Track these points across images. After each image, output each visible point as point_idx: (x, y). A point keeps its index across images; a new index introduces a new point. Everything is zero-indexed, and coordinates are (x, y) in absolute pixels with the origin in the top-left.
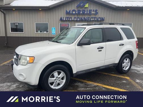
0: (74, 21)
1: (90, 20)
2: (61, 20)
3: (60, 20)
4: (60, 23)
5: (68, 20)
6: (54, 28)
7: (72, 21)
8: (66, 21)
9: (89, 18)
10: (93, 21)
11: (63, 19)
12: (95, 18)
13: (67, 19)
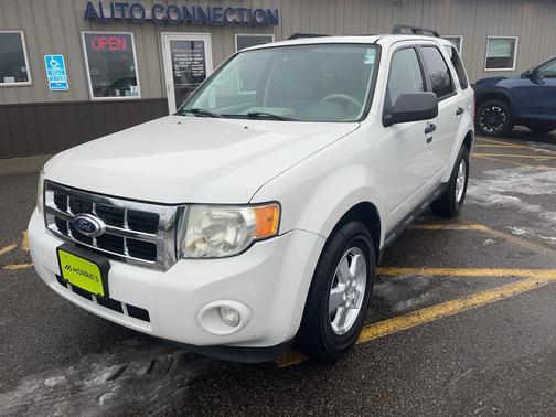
0: (153, 21)
1: (221, 19)
2: (92, 17)
3: (85, 19)
4: (83, 33)
5: (127, 16)
6: (59, 60)
7: (144, 22)
8: (113, 21)
9: (218, 12)
10: (235, 24)
11: (98, 10)
12: (241, 10)
13: (118, 15)
